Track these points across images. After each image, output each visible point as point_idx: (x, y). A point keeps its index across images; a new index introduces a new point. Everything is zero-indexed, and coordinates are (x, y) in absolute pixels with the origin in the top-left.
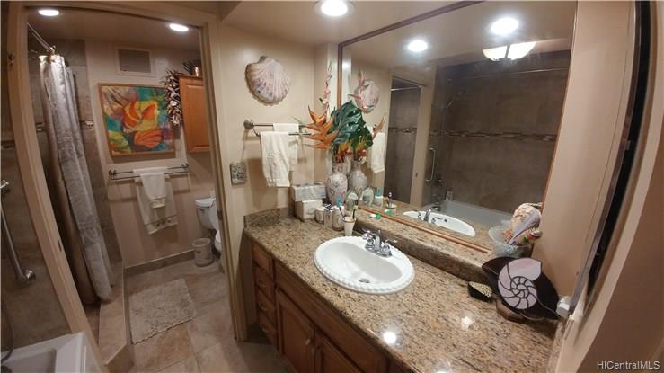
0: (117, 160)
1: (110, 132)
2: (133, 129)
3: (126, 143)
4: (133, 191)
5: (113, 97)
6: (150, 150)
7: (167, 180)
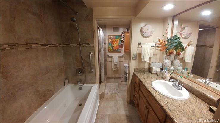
0: (109, 52)
2: (113, 45)
3: (112, 48)
4: (111, 60)
5: (110, 38)
6: (116, 50)
7: (118, 58)
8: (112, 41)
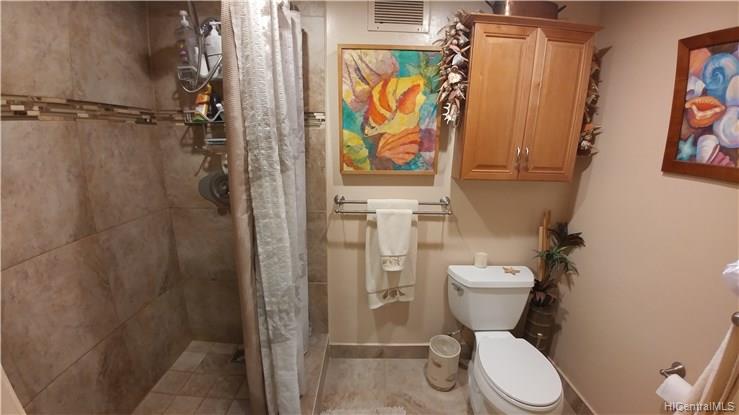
1: (346, 132)
2: (380, 129)
5: (358, 69)
6: (399, 167)
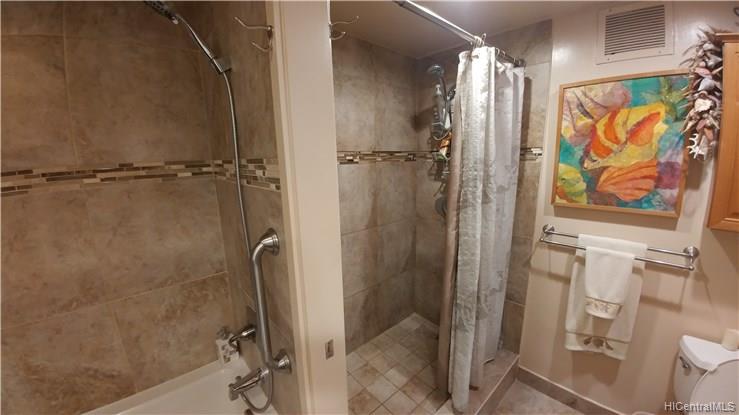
1: (561, 165)
2: (601, 162)
3: (582, 186)
5: (581, 105)
6: (625, 204)
8: (593, 129)
